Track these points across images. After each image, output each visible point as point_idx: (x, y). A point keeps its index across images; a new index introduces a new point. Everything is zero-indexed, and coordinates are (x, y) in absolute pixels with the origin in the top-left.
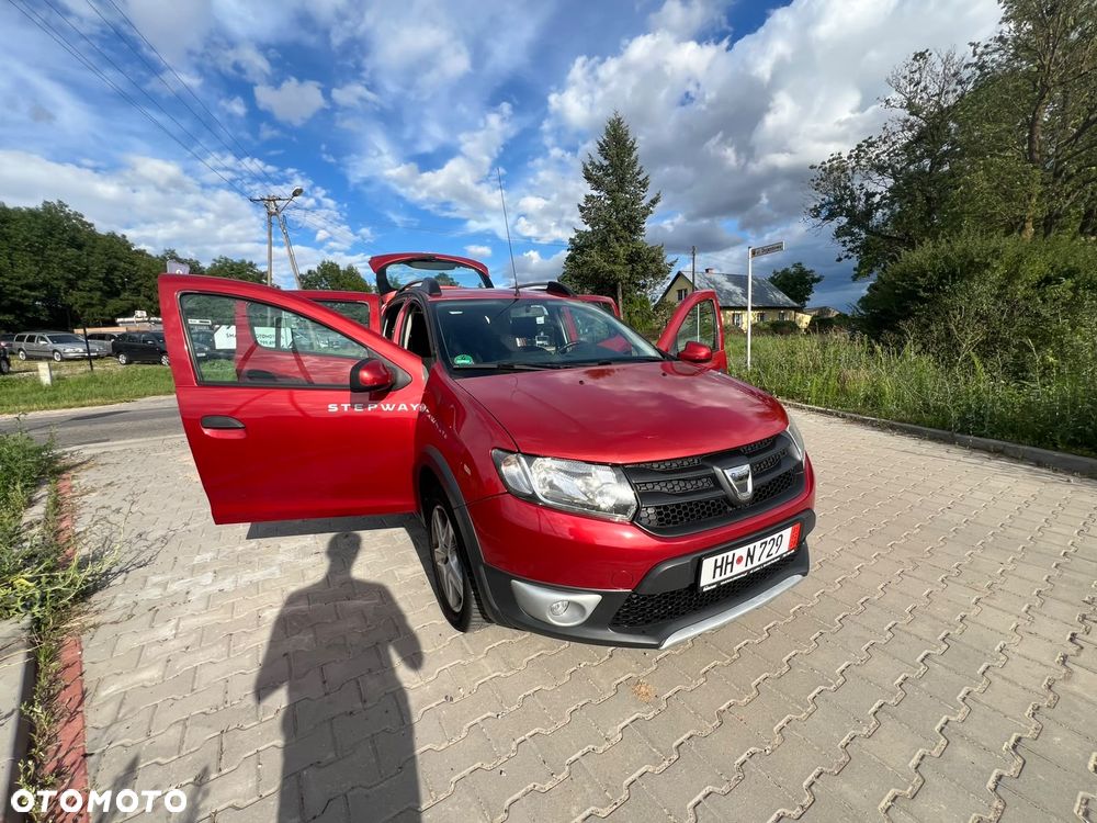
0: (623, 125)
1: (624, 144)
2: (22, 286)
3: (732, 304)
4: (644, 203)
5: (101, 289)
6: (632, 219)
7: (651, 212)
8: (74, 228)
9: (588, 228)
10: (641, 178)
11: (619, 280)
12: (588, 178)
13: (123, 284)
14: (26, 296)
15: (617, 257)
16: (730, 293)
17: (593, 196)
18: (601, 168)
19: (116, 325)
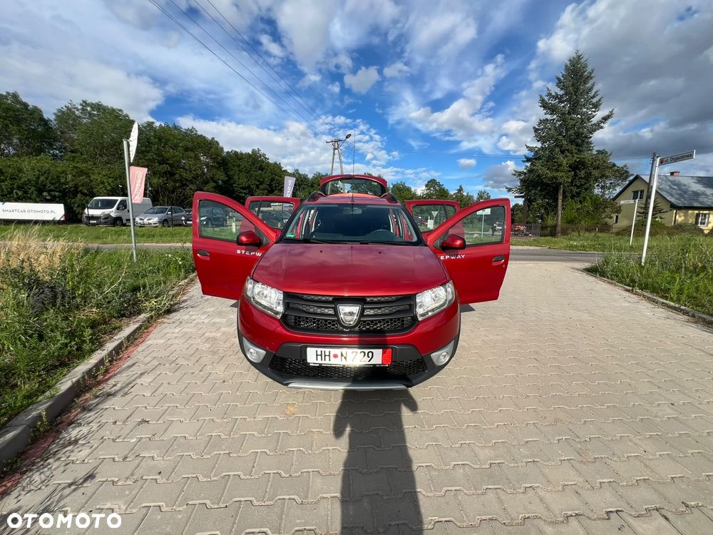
0: (582, 61)
1: (582, 75)
2: (241, 188)
3: (696, 204)
4: (594, 120)
5: (267, 189)
6: (578, 135)
7: (602, 128)
8: (262, 161)
9: (539, 145)
10: (594, 100)
11: (561, 184)
12: (544, 105)
13: (275, 187)
14: (241, 192)
15: (561, 165)
16: (696, 194)
17: (547, 120)
18: (556, 97)
19: (270, 207)
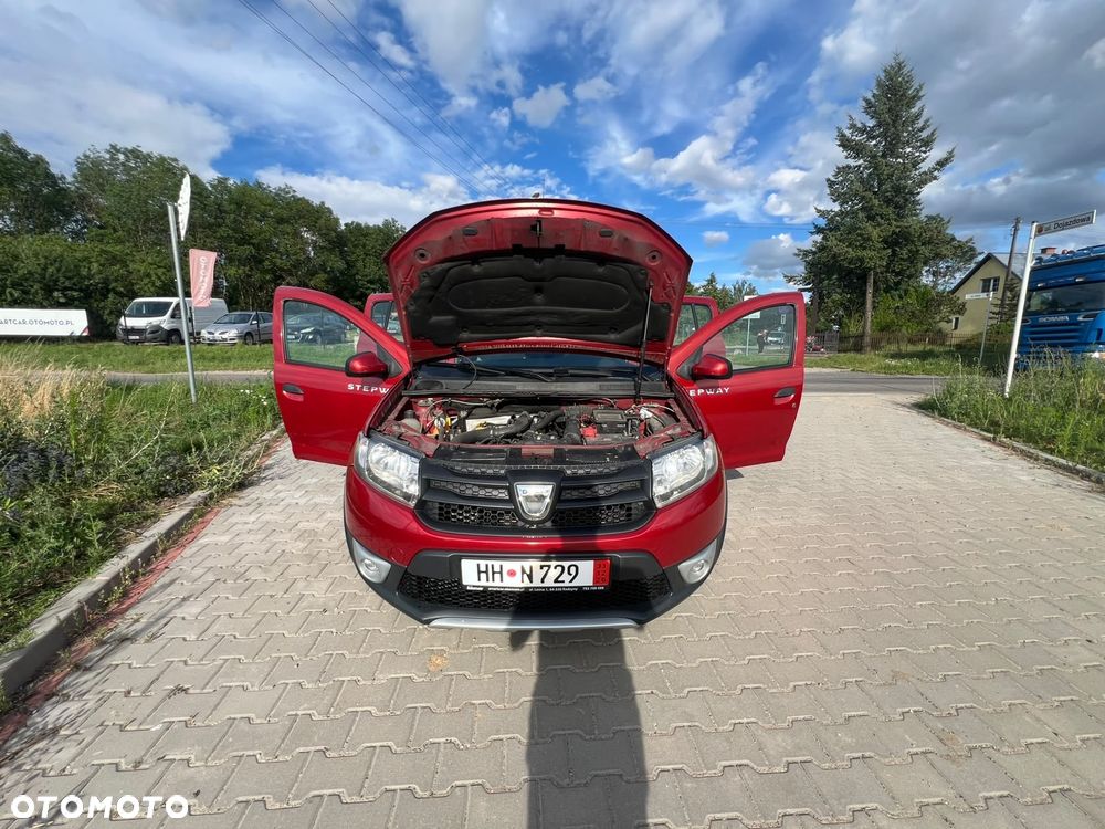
0: (905, 71)
1: (904, 95)
4: (924, 167)
6: (898, 190)
7: (935, 178)
9: (836, 208)
10: (924, 134)
11: (870, 269)
12: (845, 143)
15: (868, 240)
17: (847, 167)
18: (863, 130)
